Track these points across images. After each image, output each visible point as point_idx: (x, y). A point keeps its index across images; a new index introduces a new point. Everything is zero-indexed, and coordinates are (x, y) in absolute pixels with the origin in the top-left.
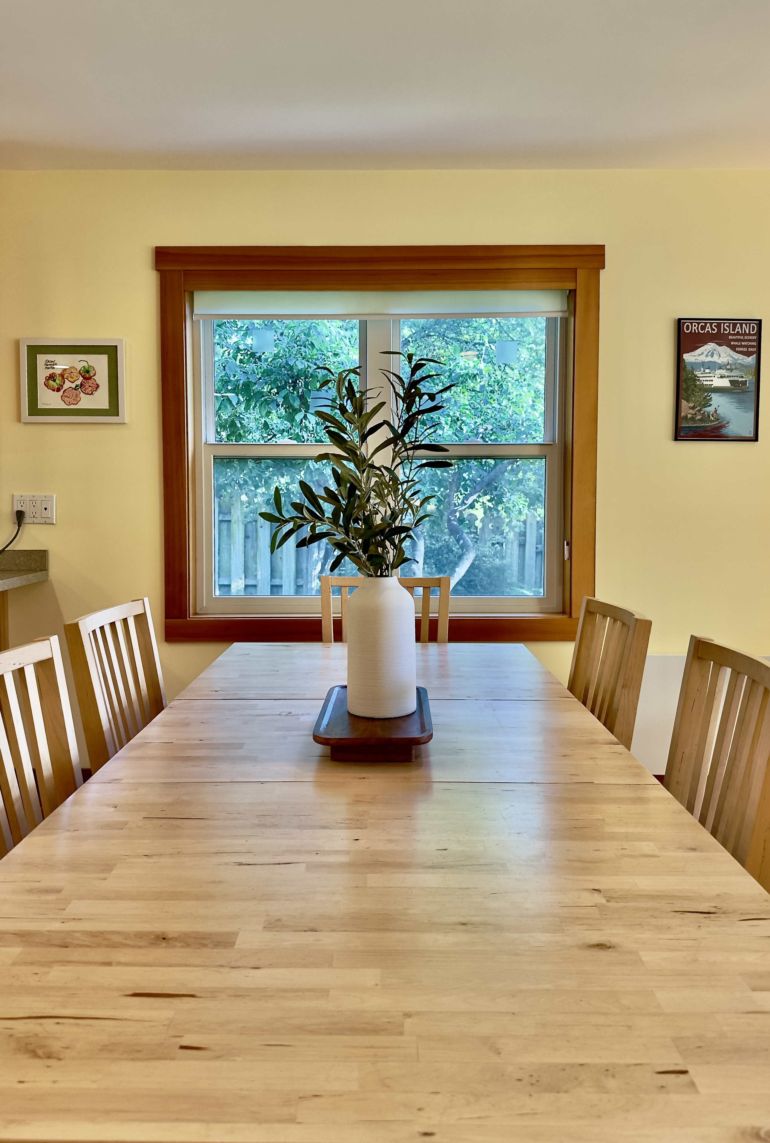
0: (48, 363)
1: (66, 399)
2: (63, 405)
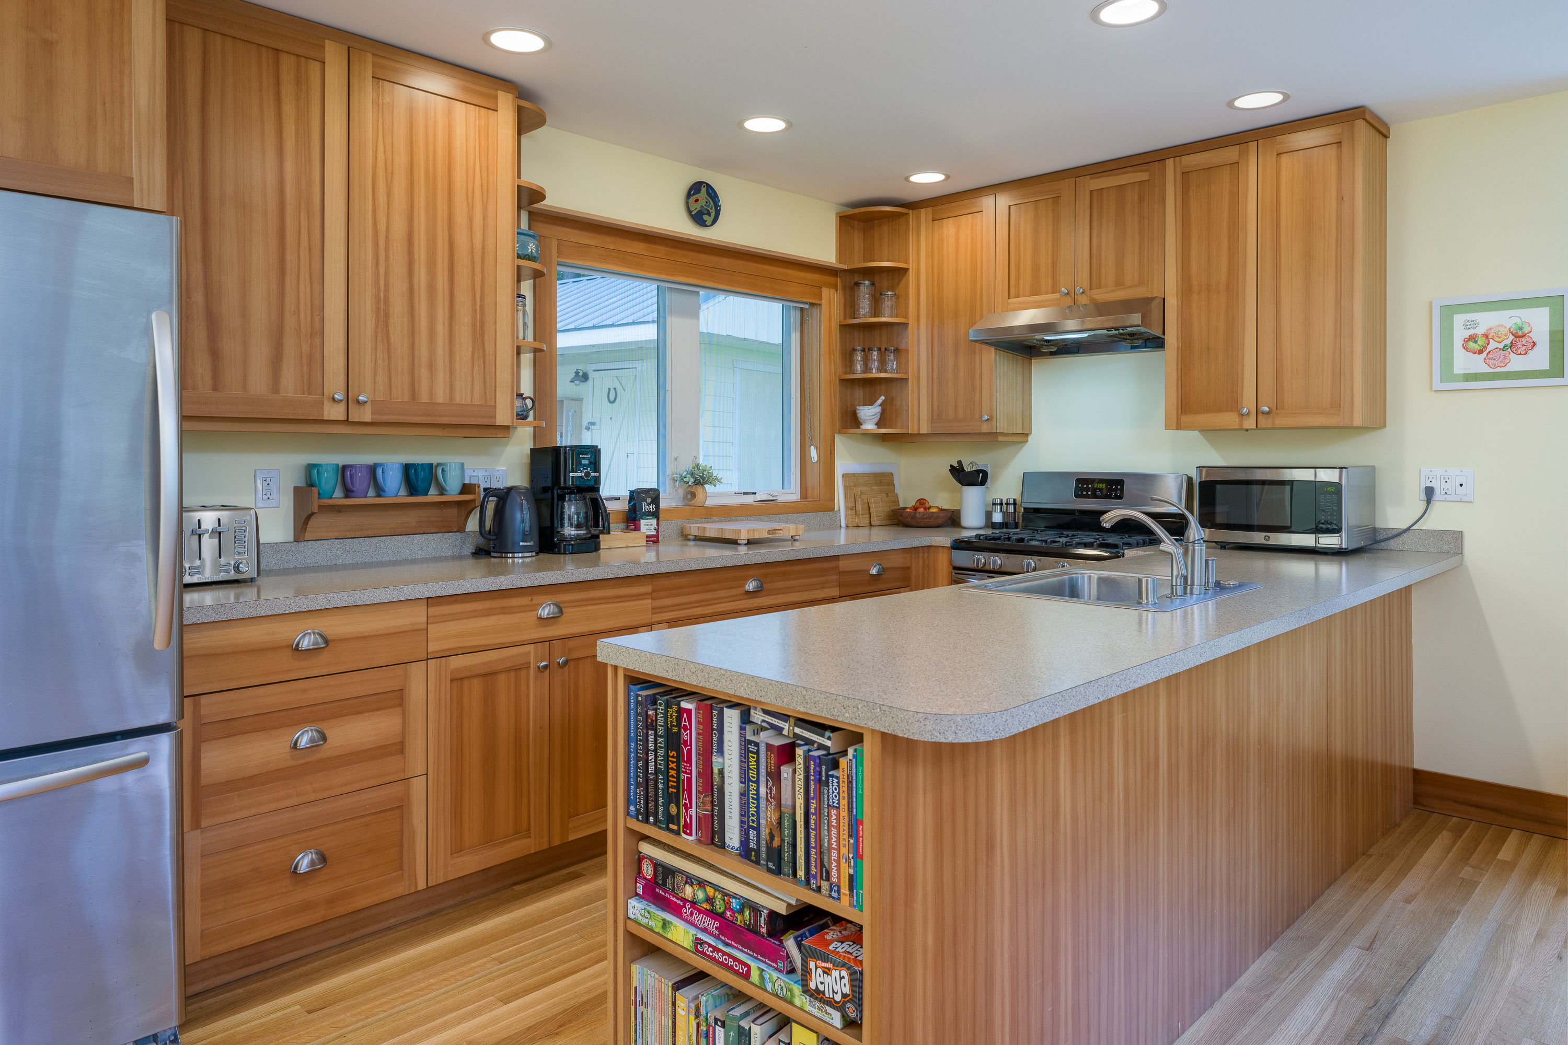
0: (1468, 323)
1: (1491, 362)
2: (1486, 369)
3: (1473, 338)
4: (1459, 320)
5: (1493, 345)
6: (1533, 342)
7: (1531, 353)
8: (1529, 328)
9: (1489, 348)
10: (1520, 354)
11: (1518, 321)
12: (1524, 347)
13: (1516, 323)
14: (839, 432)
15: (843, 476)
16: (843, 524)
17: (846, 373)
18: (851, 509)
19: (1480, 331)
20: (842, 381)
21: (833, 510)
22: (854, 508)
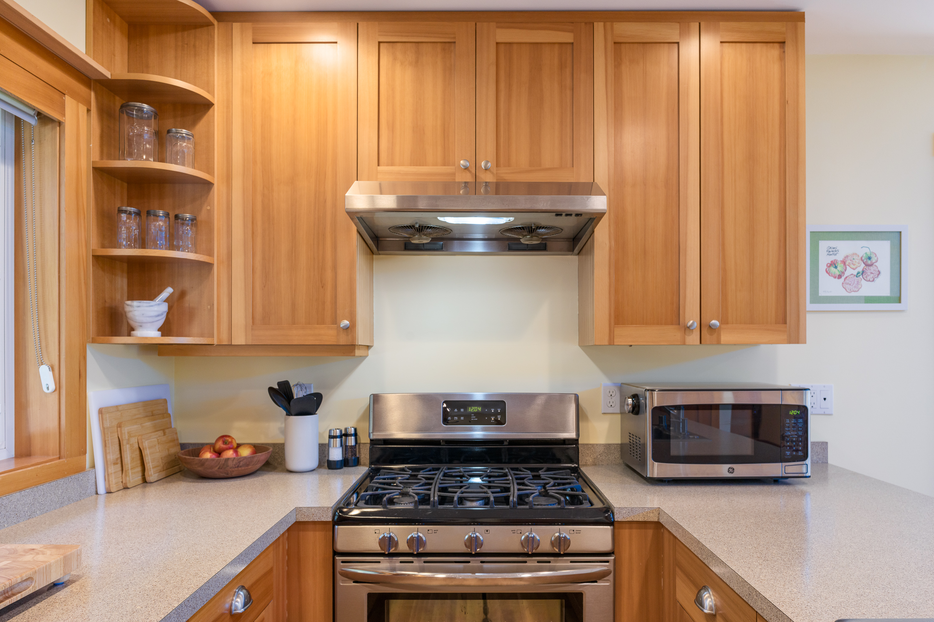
0: (830, 250)
1: (847, 286)
2: (844, 293)
3: (833, 264)
4: (824, 245)
5: (849, 272)
6: (879, 271)
7: (877, 280)
8: (876, 258)
9: (847, 273)
10: (869, 281)
11: (867, 250)
12: (872, 275)
13: (866, 253)
14: (94, 341)
15: (101, 412)
16: (102, 489)
17: (103, 246)
18: (115, 464)
19: (839, 257)
20: (97, 258)
21: (81, 469)
22: (119, 461)
